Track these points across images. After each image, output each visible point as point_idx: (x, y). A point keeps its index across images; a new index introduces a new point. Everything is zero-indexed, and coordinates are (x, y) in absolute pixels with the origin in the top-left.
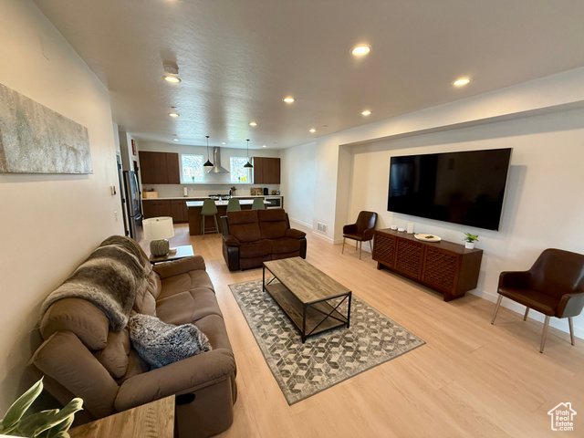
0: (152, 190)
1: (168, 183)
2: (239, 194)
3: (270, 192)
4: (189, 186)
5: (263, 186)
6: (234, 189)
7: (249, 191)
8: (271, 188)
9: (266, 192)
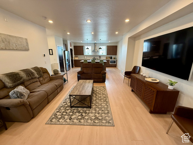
0: (77, 57)
1: (81, 55)
2: (102, 59)
3: (113, 58)
4: (87, 56)
5: (110, 56)
6: (100, 57)
7: (105, 58)
8: (113, 56)
9: (111, 58)
